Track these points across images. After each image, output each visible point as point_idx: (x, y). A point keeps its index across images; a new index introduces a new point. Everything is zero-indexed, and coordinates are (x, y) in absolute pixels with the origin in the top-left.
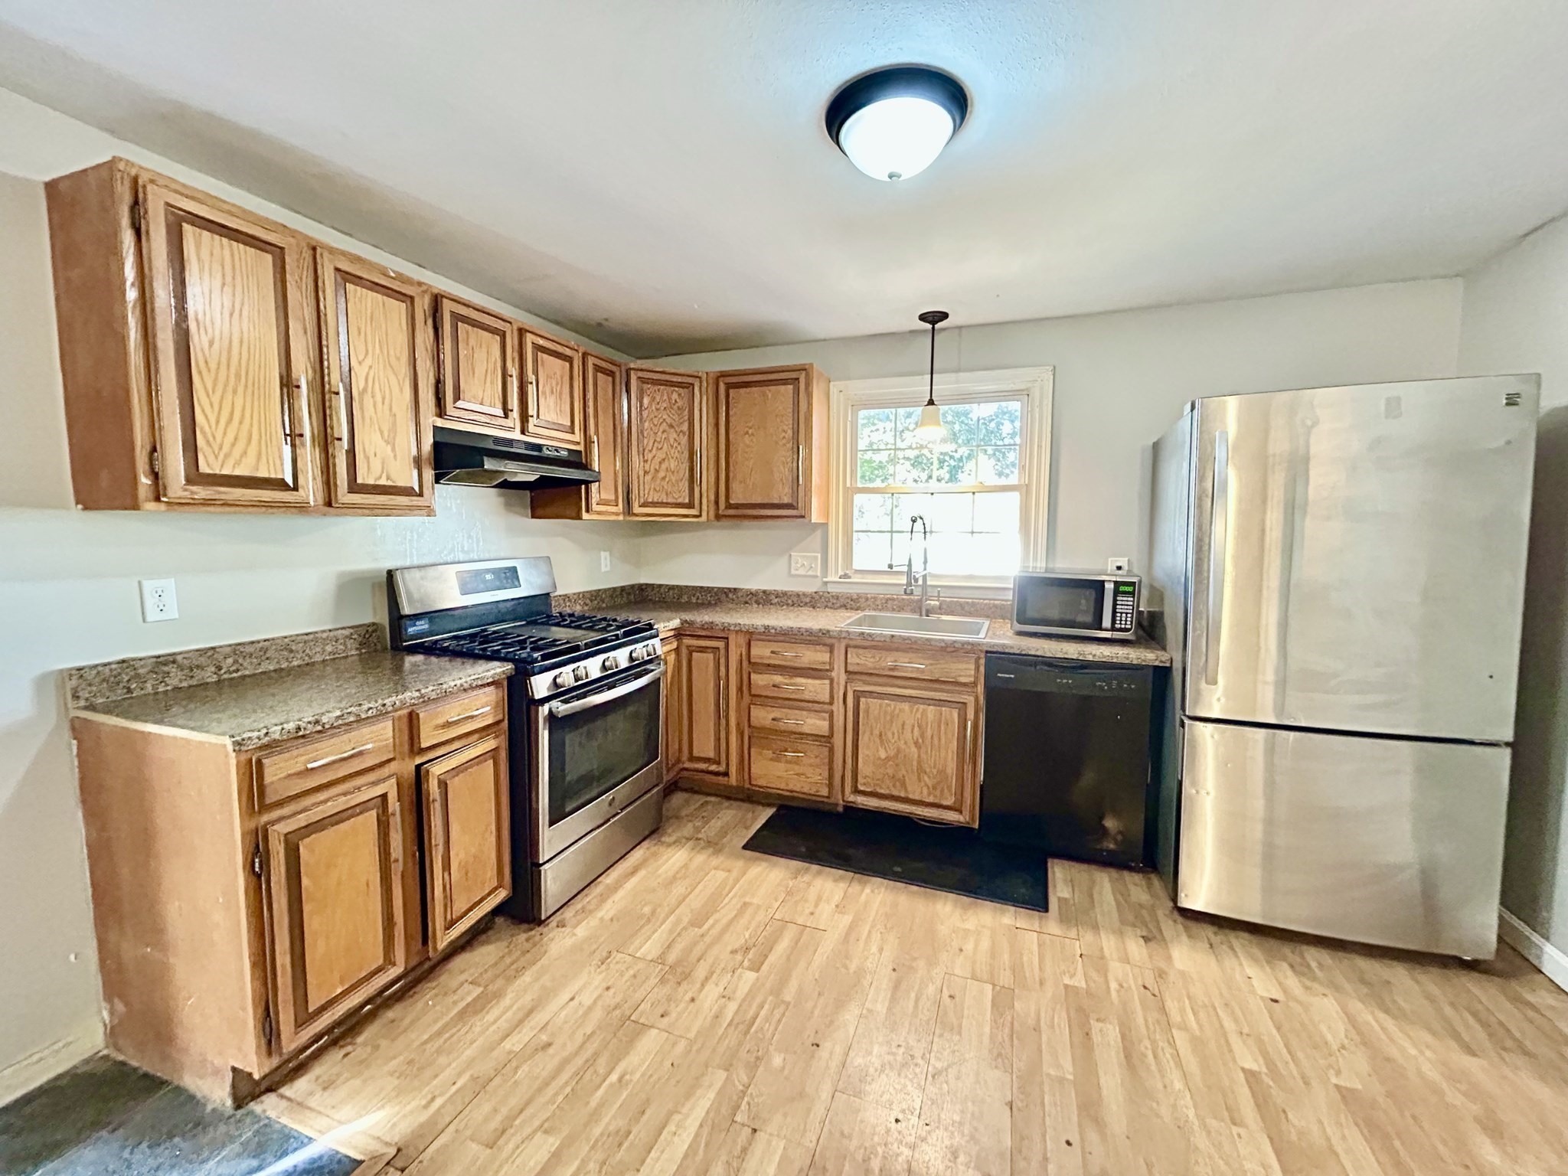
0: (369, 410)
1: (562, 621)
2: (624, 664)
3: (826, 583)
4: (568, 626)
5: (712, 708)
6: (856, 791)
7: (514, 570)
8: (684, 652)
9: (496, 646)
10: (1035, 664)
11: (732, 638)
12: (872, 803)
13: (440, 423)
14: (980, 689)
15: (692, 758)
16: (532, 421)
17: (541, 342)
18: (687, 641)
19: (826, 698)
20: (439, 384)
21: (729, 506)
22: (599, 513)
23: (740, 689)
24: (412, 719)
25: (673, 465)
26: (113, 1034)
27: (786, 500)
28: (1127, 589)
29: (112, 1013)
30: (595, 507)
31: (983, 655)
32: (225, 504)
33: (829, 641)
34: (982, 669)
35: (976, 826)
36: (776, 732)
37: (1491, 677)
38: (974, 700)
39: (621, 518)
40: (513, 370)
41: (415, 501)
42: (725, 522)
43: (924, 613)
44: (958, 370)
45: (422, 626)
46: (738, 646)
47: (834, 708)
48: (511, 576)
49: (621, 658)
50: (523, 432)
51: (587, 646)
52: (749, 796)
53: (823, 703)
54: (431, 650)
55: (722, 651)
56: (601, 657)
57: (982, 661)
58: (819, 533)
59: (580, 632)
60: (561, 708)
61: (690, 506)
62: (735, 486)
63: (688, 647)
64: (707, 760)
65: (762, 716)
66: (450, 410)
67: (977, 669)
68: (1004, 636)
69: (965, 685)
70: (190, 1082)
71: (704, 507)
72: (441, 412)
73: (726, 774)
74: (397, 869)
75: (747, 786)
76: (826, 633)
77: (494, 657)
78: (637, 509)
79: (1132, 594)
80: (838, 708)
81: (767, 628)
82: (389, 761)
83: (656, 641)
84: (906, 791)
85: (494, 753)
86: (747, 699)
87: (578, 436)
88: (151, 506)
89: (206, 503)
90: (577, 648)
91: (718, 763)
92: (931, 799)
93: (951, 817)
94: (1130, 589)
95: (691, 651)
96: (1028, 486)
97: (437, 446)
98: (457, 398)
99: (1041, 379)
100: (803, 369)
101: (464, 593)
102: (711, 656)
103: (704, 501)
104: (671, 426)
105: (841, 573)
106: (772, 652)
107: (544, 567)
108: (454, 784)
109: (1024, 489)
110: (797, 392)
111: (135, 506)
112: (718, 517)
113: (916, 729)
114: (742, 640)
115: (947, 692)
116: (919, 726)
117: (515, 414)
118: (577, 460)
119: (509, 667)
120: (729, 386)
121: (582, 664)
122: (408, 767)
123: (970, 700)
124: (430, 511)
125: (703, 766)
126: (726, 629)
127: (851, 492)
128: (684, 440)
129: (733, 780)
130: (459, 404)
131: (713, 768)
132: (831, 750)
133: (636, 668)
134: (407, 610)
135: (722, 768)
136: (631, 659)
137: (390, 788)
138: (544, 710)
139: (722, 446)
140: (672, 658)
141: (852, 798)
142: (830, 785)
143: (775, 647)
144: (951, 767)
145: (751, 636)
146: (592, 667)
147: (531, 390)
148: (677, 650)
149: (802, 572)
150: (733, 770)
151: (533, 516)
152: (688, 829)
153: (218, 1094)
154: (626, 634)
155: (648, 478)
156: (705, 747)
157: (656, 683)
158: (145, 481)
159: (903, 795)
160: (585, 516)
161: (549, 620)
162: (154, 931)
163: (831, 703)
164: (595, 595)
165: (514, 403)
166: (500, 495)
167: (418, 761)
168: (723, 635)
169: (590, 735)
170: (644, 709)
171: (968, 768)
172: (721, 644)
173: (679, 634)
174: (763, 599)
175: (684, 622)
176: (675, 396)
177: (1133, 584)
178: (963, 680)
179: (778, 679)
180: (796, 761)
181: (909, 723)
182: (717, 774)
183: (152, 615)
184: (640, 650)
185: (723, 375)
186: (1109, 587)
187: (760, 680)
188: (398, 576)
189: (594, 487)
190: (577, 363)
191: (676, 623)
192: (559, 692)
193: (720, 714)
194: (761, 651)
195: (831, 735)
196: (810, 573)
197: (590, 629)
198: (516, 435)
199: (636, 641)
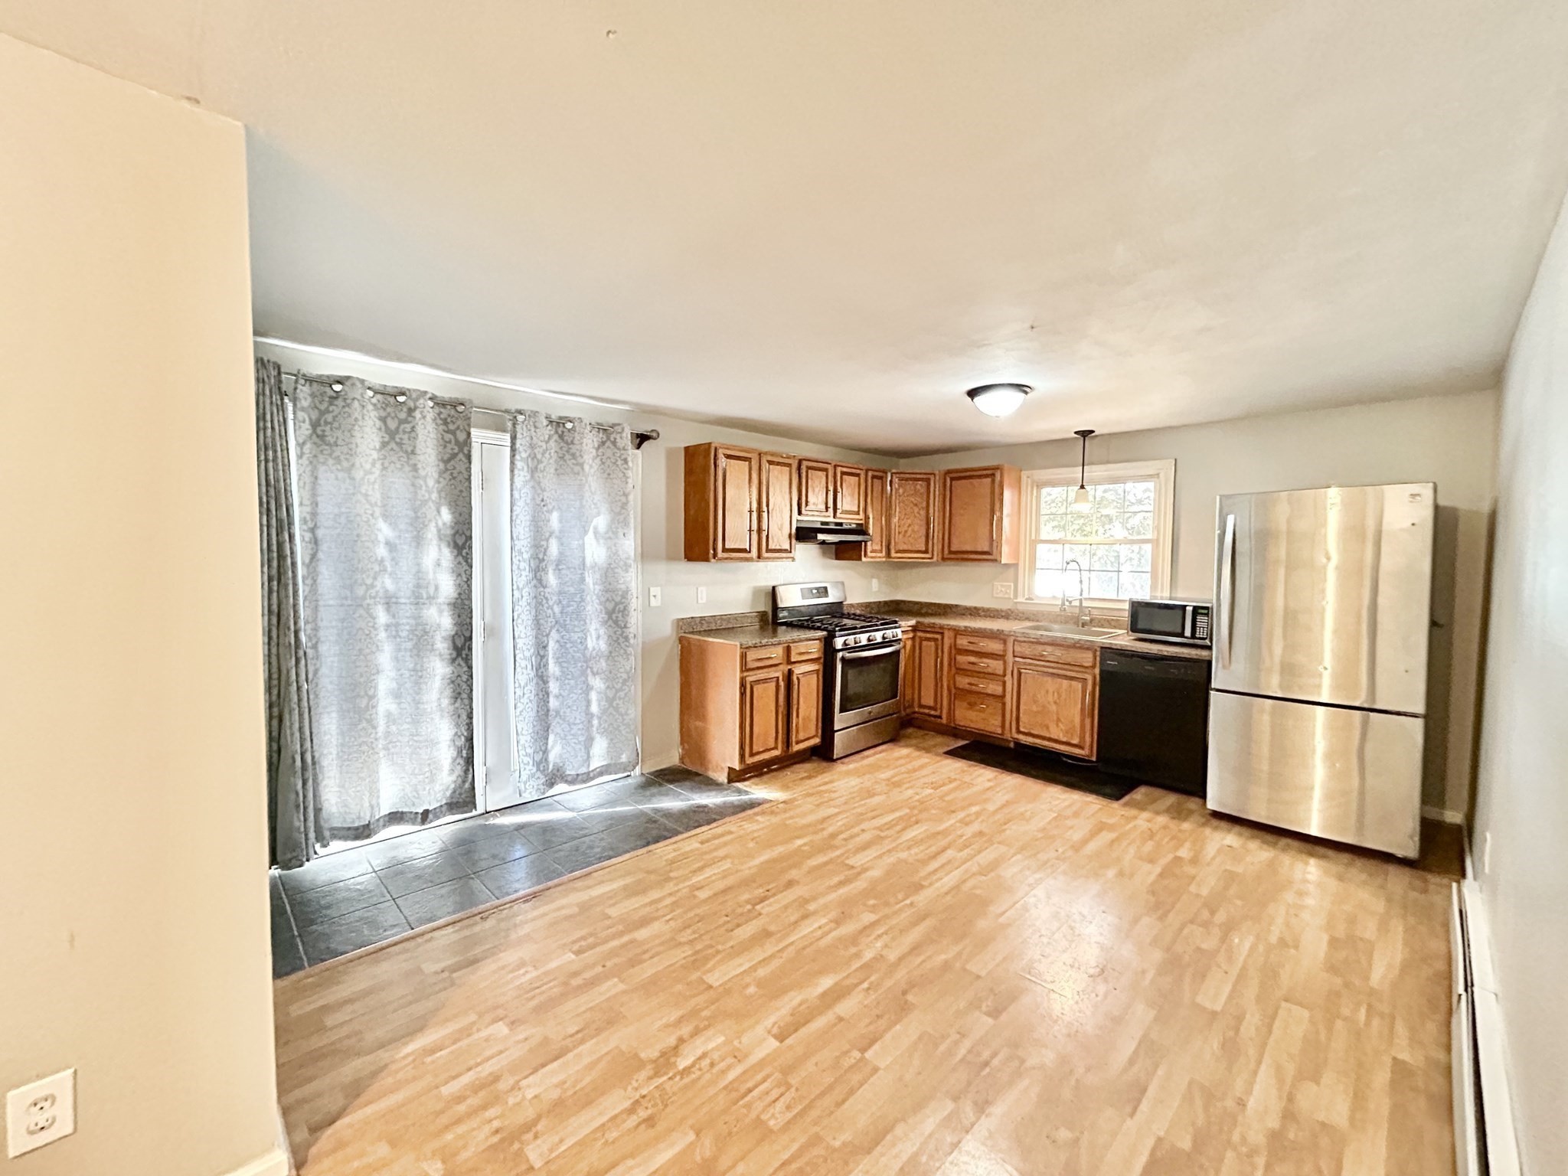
0: (774, 518)
1: (849, 616)
2: (879, 640)
3: (1016, 603)
4: (853, 619)
5: (933, 676)
6: (1019, 732)
7: (826, 588)
8: (917, 641)
9: (819, 624)
10: (1133, 656)
11: (947, 634)
12: (1029, 740)
13: (800, 518)
14: (1097, 671)
15: (921, 706)
16: (839, 511)
17: (845, 470)
18: (919, 634)
19: (1001, 672)
20: (800, 499)
21: (951, 552)
22: (872, 557)
23: (950, 665)
24: (788, 650)
25: (916, 528)
26: (682, 759)
27: (986, 549)
28: (1203, 611)
29: (683, 749)
30: (869, 554)
31: (1099, 649)
32: (731, 559)
33: (1002, 637)
34: (1098, 659)
35: (1094, 759)
36: (970, 692)
37: (1407, 671)
38: (1092, 676)
39: (884, 559)
40: (831, 488)
41: (789, 555)
42: (949, 562)
43: (1080, 625)
44: (1108, 462)
45: (785, 613)
46: (949, 638)
47: (1006, 678)
48: (824, 592)
49: (878, 636)
50: (834, 517)
51: (862, 627)
52: (954, 732)
53: (999, 675)
54: (789, 625)
55: (940, 642)
56: (867, 635)
57: (1098, 653)
58: (1012, 571)
59: (858, 622)
60: (848, 655)
61: (926, 552)
62: (954, 540)
63: (920, 637)
64: (930, 708)
65: (963, 682)
66: (803, 511)
67: (1095, 658)
68: (1124, 639)
69: (1087, 667)
70: (712, 774)
71: (935, 553)
72: (800, 513)
73: (940, 717)
74: (781, 710)
75: (953, 725)
76: (1001, 632)
77: (819, 628)
78: (893, 554)
79: (1207, 615)
80: (1008, 678)
81: (966, 627)
82: (780, 664)
83: (899, 631)
84: (1049, 732)
85: (817, 671)
86: (954, 670)
87: (862, 516)
88: (713, 560)
89: (726, 559)
90: (855, 628)
91: (936, 710)
92: (1065, 740)
93: (1077, 751)
94: (1206, 611)
95: (922, 639)
96: (1158, 540)
97: (798, 529)
98: (807, 505)
99: (1166, 468)
100: (997, 468)
101: (804, 597)
102: (933, 643)
103: (935, 548)
104: (916, 505)
105: (1026, 597)
106: (969, 642)
107: (840, 586)
108: (802, 680)
109: (1155, 543)
110: (993, 481)
111: (707, 560)
112: (943, 559)
113: (1056, 694)
114: (952, 634)
115: (1077, 672)
116: (1058, 693)
117: (831, 510)
118: (861, 530)
119: (825, 633)
120: (952, 479)
121: (858, 636)
122: (785, 668)
123: (1089, 678)
124: (793, 559)
125: (927, 711)
126: (942, 627)
127: (1035, 543)
128: (923, 513)
129: (944, 721)
130: (808, 508)
131: (933, 712)
132: (1004, 704)
133: (885, 643)
134: (781, 605)
135: (937, 713)
136: (884, 638)
137: (779, 674)
138: (840, 655)
139: (947, 514)
140: (909, 643)
141: (1016, 736)
142: (1003, 726)
143: (972, 639)
144: (1077, 720)
145: (957, 632)
146: (863, 639)
147: (839, 495)
148: (913, 638)
149: (1001, 595)
150: (944, 716)
151: (837, 558)
152: (914, 742)
153: (723, 778)
154: (882, 624)
155: (901, 536)
156: (928, 700)
157: (897, 653)
158: (712, 552)
159: (1048, 735)
160: (864, 559)
161: (842, 616)
162: (702, 716)
163: (1004, 676)
164: (868, 605)
165: (831, 504)
166: (821, 548)
167: (789, 667)
168: (941, 631)
169: (860, 673)
170: (890, 667)
171: (1088, 721)
172: (938, 636)
173: (915, 629)
174: (974, 612)
175: (918, 622)
176: (918, 487)
177: (1207, 608)
178: (1086, 665)
179: (972, 659)
180: (982, 711)
181: (1051, 691)
182: (935, 716)
183: (700, 601)
184: (889, 633)
185: (949, 472)
186: (1189, 609)
187: (962, 659)
188: (777, 589)
189: (869, 543)
190: (863, 476)
191: (913, 622)
192: (846, 647)
193: (938, 681)
194: (963, 642)
195: (1003, 696)
196: (1007, 596)
197: (864, 621)
198: (831, 519)
199: (887, 629)
